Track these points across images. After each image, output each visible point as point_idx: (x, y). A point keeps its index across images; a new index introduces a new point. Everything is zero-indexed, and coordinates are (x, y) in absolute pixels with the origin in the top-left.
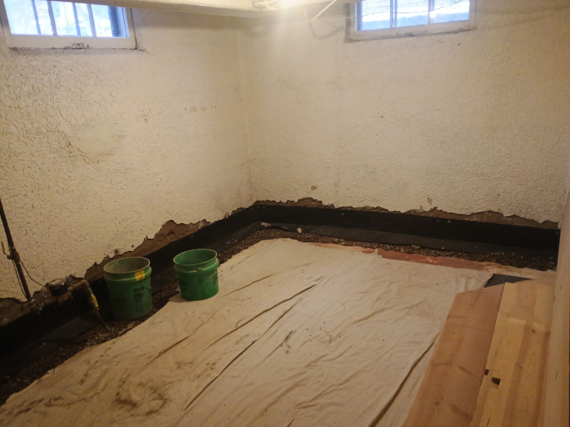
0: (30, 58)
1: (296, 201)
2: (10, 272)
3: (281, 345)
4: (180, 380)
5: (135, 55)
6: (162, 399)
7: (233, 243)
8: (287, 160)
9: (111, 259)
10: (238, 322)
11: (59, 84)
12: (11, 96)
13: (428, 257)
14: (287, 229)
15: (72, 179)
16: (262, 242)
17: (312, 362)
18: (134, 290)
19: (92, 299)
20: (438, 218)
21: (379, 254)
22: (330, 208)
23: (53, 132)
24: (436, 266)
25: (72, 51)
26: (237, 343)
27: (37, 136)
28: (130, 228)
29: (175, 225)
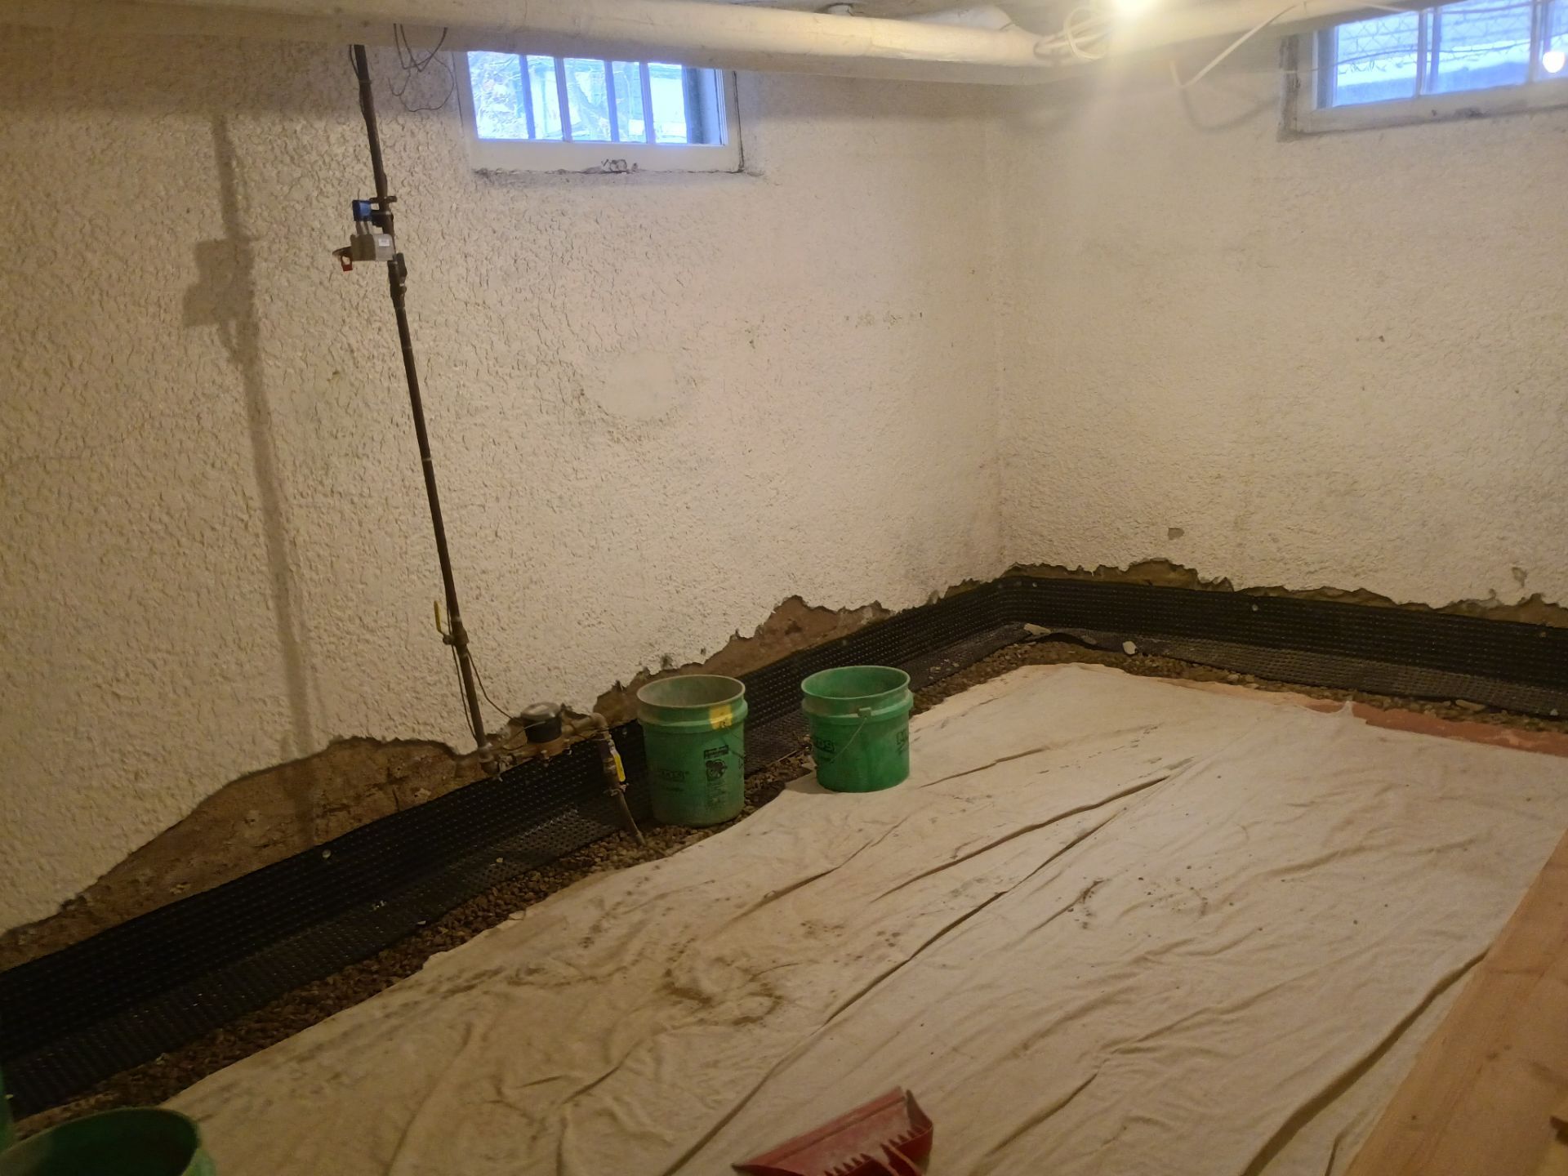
0: (513, 193)
1: (1124, 567)
2: (440, 682)
3: (1069, 909)
4: (813, 961)
5: (738, 184)
6: (770, 995)
7: (949, 669)
8: (1102, 458)
9: (652, 678)
10: (958, 849)
11: (569, 254)
12: (469, 279)
13: (1508, 731)
14: (1094, 642)
15: (580, 475)
16: (1024, 670)
17: (1149, 953)
18: (707, 754)
19: (613, 762)
20: (1543, 627)
21: (1357, 713)
22: (1220, 590)
23: (550, 364)
24: (1530, 754)
25: (601, 177)
26: (955, 893)
27: (516, 372)
28: (700, 607)
29: (804, 609)
